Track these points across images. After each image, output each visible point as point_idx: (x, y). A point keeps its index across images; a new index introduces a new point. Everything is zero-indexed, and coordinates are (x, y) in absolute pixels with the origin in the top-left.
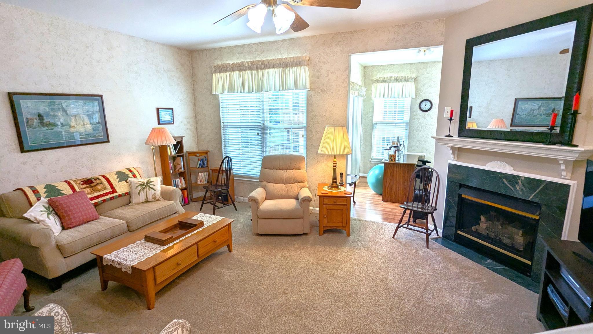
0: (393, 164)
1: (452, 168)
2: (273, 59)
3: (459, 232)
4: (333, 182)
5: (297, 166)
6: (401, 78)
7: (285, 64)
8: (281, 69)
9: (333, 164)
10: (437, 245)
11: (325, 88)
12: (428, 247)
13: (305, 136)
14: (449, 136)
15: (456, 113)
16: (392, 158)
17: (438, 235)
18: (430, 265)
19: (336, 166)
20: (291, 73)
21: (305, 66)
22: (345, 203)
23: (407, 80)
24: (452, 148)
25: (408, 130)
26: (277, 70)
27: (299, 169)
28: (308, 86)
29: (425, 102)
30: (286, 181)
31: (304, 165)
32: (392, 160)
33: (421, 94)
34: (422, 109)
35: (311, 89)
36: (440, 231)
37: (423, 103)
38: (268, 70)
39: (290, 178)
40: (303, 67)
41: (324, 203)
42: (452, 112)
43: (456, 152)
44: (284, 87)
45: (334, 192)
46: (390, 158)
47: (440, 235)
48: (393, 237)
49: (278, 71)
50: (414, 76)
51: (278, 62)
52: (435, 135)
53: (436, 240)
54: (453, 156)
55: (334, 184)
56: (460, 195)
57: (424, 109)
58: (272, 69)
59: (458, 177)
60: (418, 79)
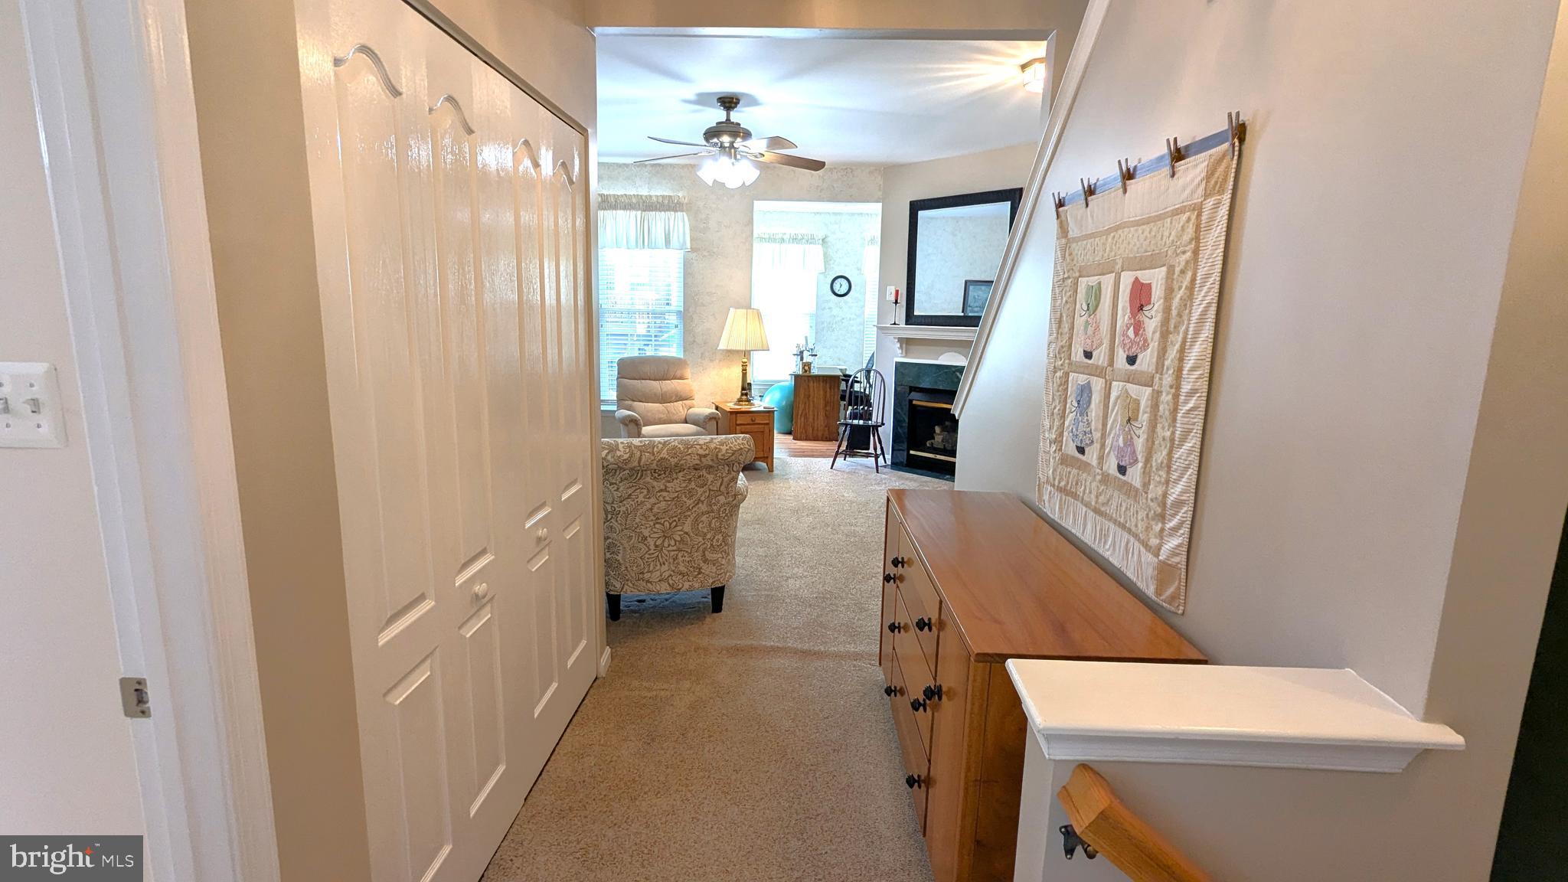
0: (808, 376)
1: (900, 367)
2: (625, 195)
3: (912, 452)
4: (742, 394)
5: (678, 373)
6: (800, 237)
7: (647, 205)
8: (640, 212)
9: (743, 366)
10: (888, 470)
11: (715, 250)
12: (878, 472)
13: (681, 326)
14: (895, 324)
15: (902, 294)
16: (806, 368)
17: (885, 462)
18: (885, 483)
19: (746, 370)
20: (659, 221)
21: (683, 211)
22: (767, 422)
23: (811, 240)
24: (900, 340)
25: (814, 328)
26: (633, 213)
27: (681, 378)
28: (688, 245)
29: (839, 280)
30: (664, 398)
31: (688, 372)
32: (806, 371)
33: (832, 266)
34: (837, 291)
35: (693, 250)
36: (888, 457)
37: (836, 281)
38: (614, 211)
40: (679, 214)
41: (738, 422)
42: (897, 292)
43: (904, 346)
44: (644, 241)
45: (745, 406)
46: (803, 368)
47: (889, 462)
48: (831, 468)
49: (634, 215)
50: (820, 235)
51: (634, 201)
52: (876, 324)
53: (885, 467)
54: (900, 351)
55: (744, 397)
56: (911, 401)
57: (839, 293)
58: (622, 211)
59: (909, 380)
60: (827, 240)
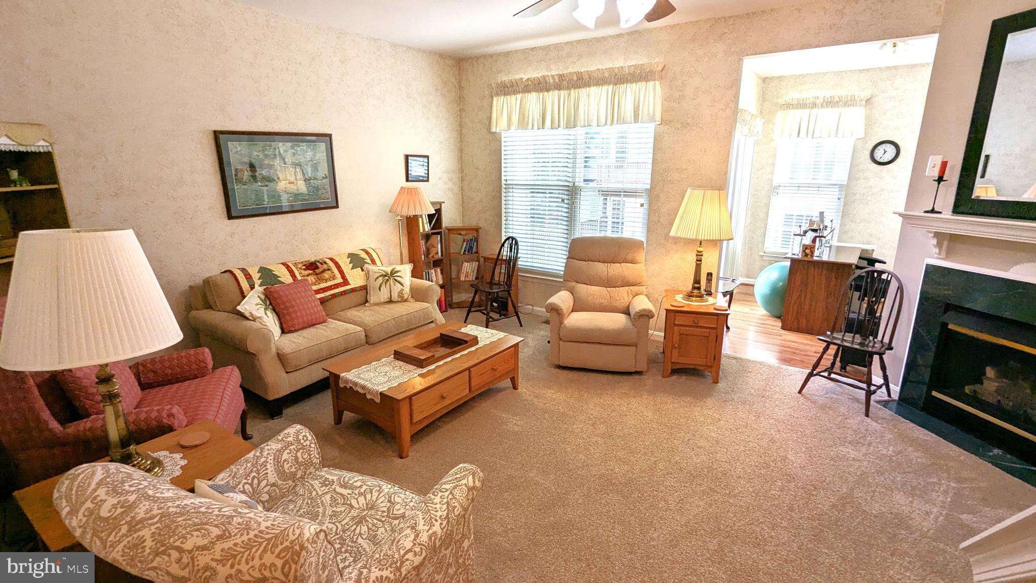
0: (809, 262)
1: (932, 272)
2: (598, 69)
3: (934, 393)
4: (694, 288)
5: (630, 257)
6: (837, 99)
7: (619, 78)
8: (611, 87)
9: (697, 255)
10: (887, 413)
11: (689, 121)
12: (867, 415)
13: (646, 206)
14: (933, 211)
15: (953, 167)
16: (808, 251)
17: (889, 395)
18: (870, 444)
19: (701, 261)
20: (629, 93)
21: (654, 80)
22: (715, 326)
23: (850, 102)
24: (937, 235)
25: (842, 200)
26: (605, 88)
27: (632, 262)
28: (658, 117)
29: (884, 146)
30: (609, 283)
31: (641, 256)
32: (806, 255)
33: (875, 130)
34: (878, 159)
35: (663, 122)
36: (896, 389)
37: (879, 147)
38: (588, 89)
39: (616, 278)
40: (651, 83)
41: (676, 323)
42: (944, 165)
43: (945, 243)
44: (614, 117)
45: (695, 305)
46: (804, 251)
47: (895, 396)
48: (800, 392)
49: (606, 90)
50: (866, 94)
51: (606, 75)
52: (902, 210)
53: (885, 404)
54: (937, 250)
55: (696, 291)
56: (944, 325)
57: (881, 160)
58: (595, 87)
59: (945, 292)
60: (874, 100)
